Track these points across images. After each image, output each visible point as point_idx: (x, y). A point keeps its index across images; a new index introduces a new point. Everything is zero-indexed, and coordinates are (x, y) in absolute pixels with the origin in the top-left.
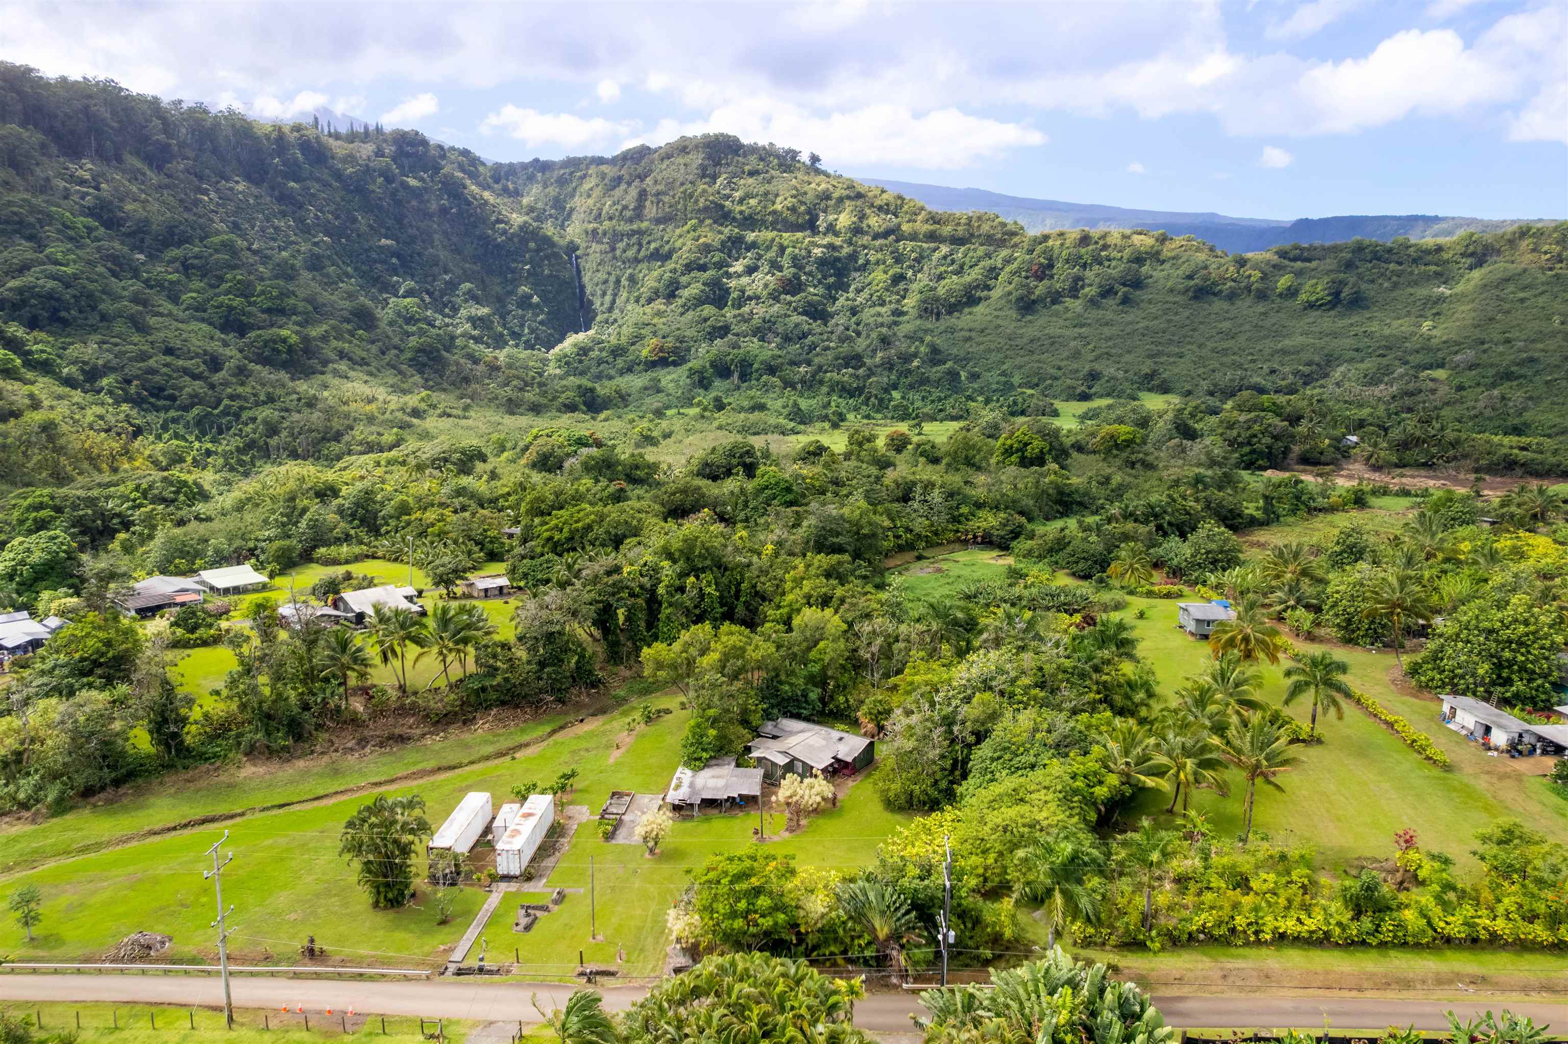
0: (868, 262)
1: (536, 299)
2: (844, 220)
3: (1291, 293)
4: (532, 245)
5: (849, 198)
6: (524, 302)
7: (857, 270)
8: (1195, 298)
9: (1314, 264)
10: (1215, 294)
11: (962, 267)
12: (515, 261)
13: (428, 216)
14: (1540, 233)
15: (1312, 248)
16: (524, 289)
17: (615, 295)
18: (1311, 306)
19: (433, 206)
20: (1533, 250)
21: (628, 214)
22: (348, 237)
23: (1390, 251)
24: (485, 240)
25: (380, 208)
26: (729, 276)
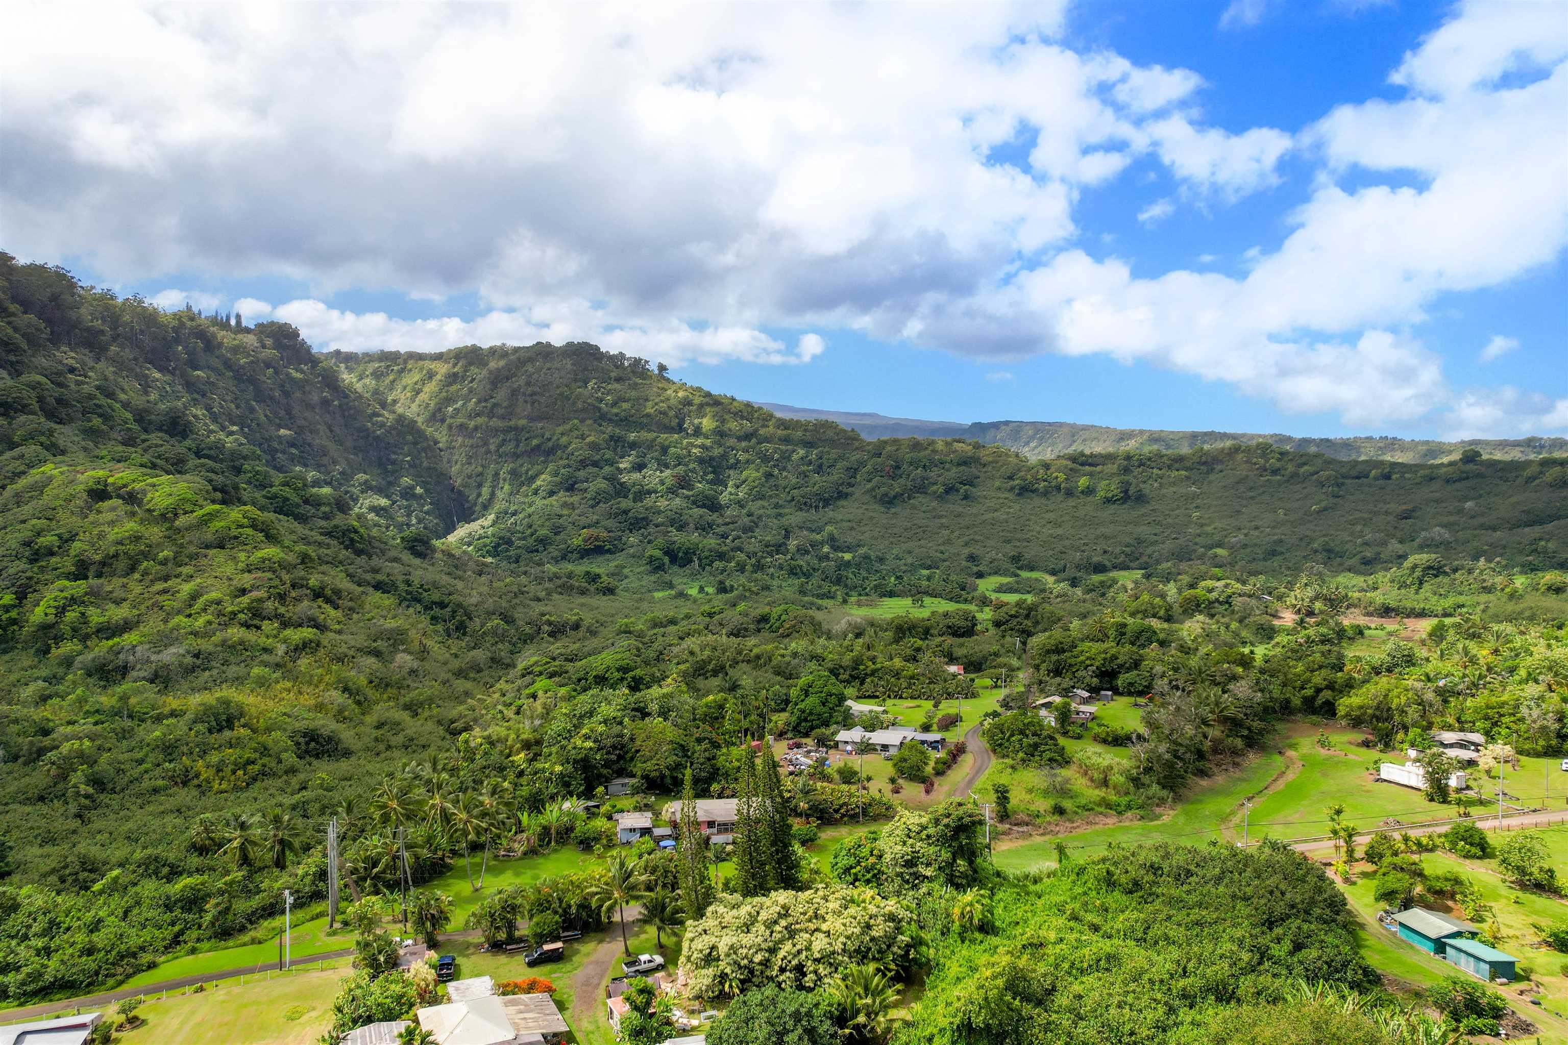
0: (738, 461)
1: (419, 490)
2: (707, 423)
3: (1089, 491)
4: (409, 438)
5: (708, 404)
6: (408, 494)
7: (730, 468)
8: (1019, 494)
9: (1099, 468)
10: (1033, 491)
11: (820, 466)
12: (394, 453)
13: (311, 407)
14: (1248, 450)
15: (1092, 455)
16: (406, 481)
17: (494, 487)
18: (1108, 501)
19: (315, 398)
20: (1246, 462)
21: (500, 411)
22: (249, 426)
23: (1150, 459)
24: (364, 433)
25: (272, 398)
26: (620, 471)
